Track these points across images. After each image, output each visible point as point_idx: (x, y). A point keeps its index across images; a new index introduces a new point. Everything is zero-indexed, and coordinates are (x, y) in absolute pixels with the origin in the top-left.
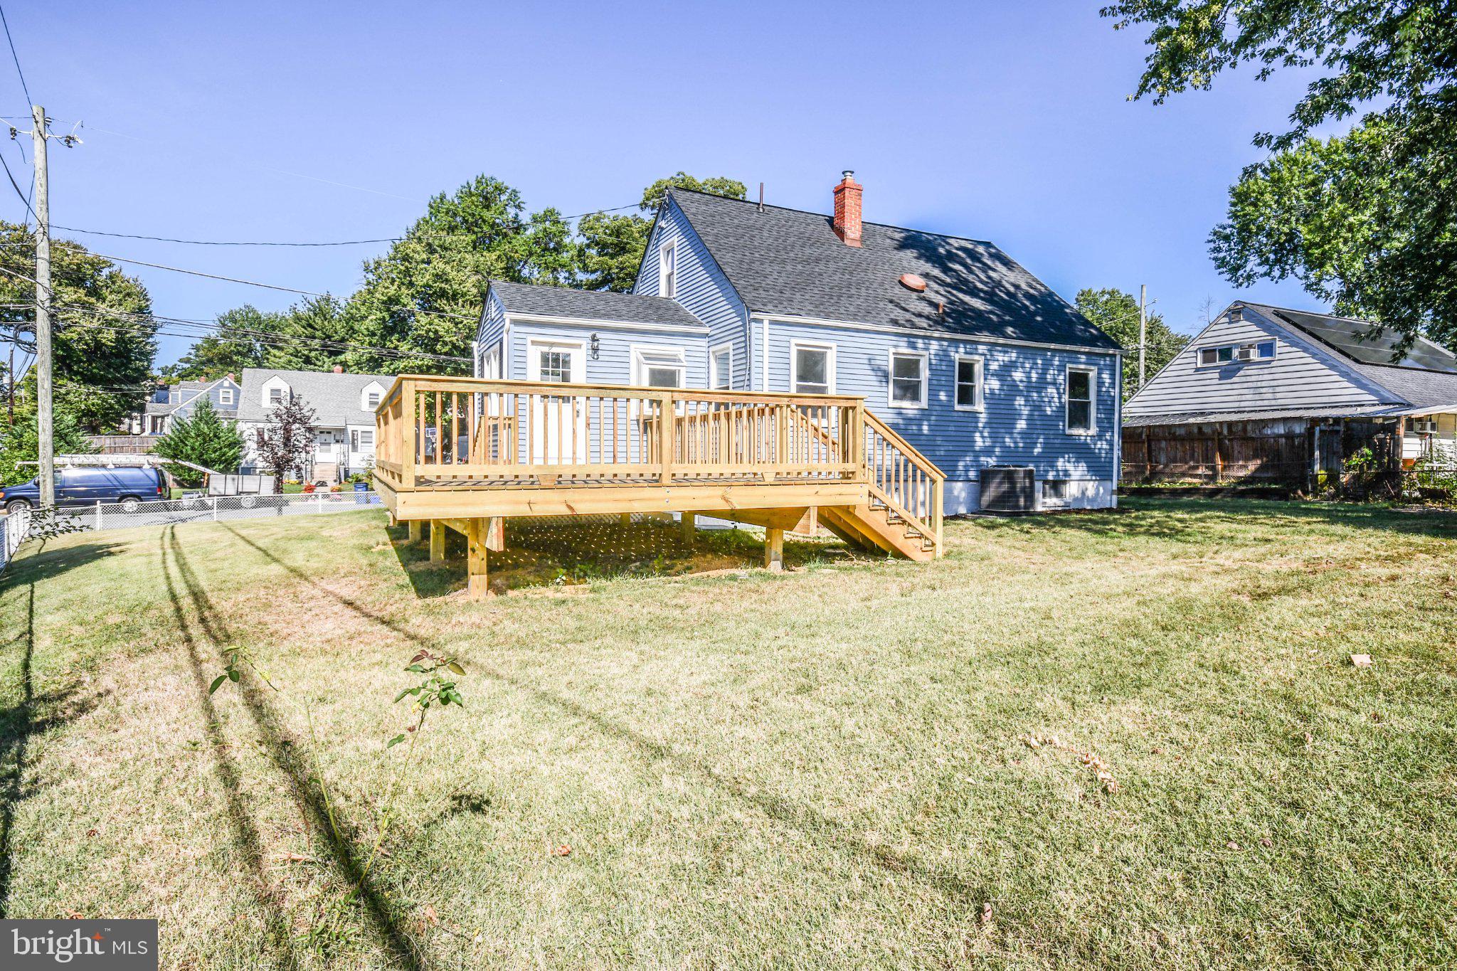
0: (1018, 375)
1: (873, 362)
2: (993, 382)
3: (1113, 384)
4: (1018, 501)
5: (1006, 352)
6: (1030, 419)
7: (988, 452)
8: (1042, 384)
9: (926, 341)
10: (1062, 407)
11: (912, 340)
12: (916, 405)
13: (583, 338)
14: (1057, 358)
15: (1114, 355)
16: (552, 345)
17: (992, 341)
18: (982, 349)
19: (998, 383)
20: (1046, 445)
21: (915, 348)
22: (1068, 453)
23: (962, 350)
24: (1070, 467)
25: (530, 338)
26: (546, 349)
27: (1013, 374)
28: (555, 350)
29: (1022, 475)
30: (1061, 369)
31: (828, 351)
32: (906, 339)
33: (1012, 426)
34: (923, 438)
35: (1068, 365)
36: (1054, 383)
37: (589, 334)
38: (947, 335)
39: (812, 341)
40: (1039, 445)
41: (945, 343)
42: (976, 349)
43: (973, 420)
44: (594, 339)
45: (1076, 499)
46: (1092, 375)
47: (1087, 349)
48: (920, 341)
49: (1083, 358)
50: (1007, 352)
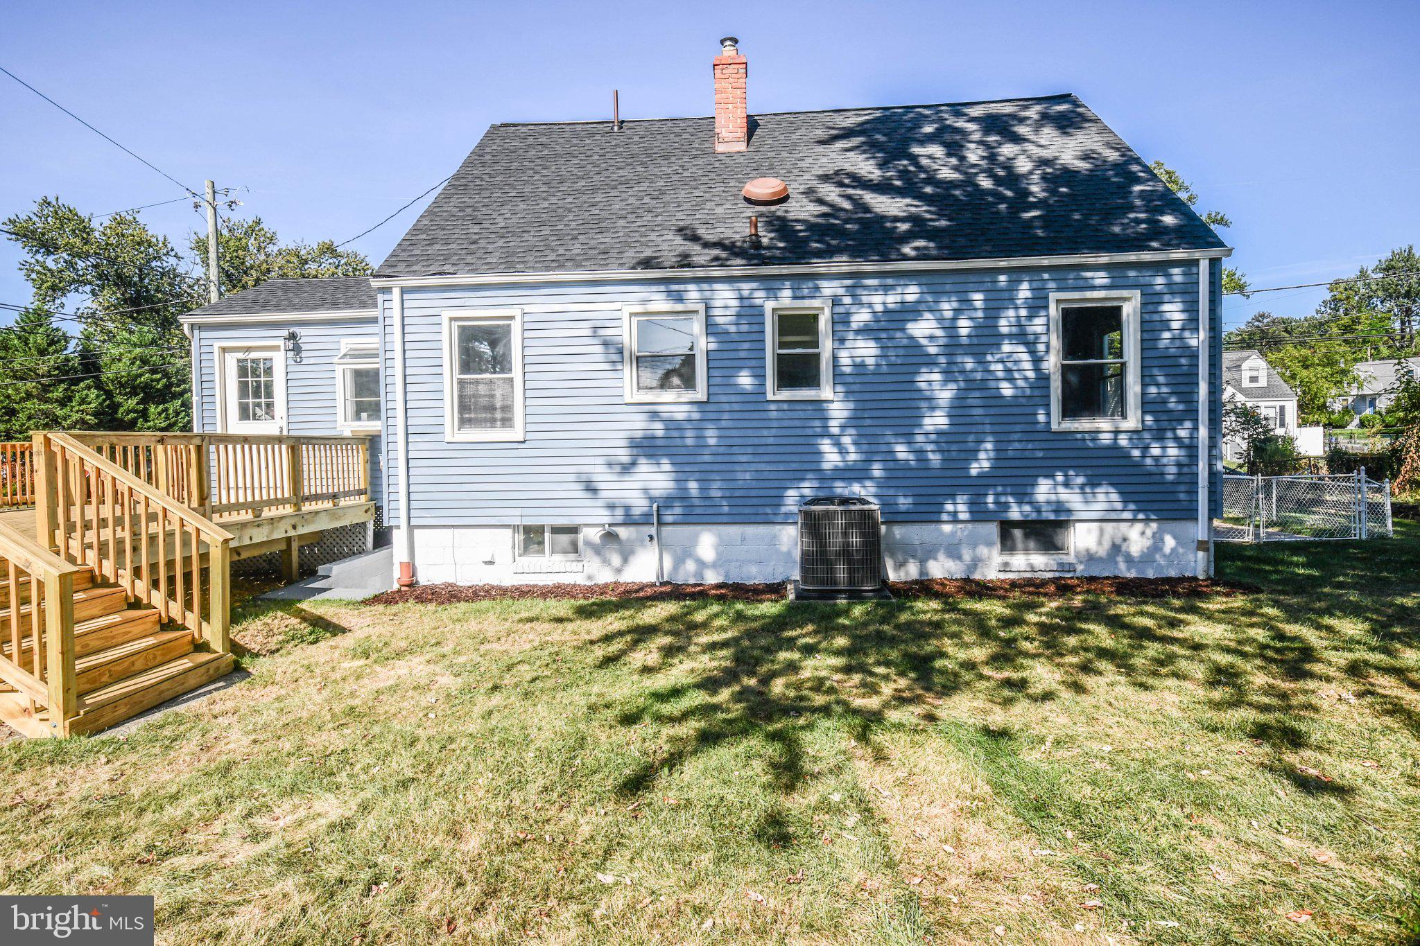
0: (923, 329)
1: (602, 332)
2: (860, 343)
3: (1192, 323)
4: (832, 570)
5: (886, 289)
6: (958, 409)
7: (856, 473)
8: (986, 338)
9: (705, 286)
10: (1043, 380)
11: (675, 287)
12: (688, 396)
13: (278, 338)
14: (1025, 285)
15: (1195, 262)
16: (248, 349)
17: (854, 268)
18: (830, 288)
19: (872, 344)
20: (1000, 458)
21: (680, 300)
22: (1064, 468)
23: (787, 293)
24: (1072, 499)
25: (217, 345)
26: (241, 355)
27: (910, 325)
28: (254, 355)
29: (840, 521)
30: (1038, 305)
31: (512, 322)
32: (662, 288)
33: (915, 419)
34: (707, 451)
35: (1053, 296)
36: (1021, 336)
37: (285, 333)
38: (751, 271)
39: (481, 309)
40: (982, 455)
41: (746, 286)
42: (817, 288)
43: (818, 415)
44: (293, 336)
45: (1090, 558)
46: (1130, 310)
47: (1104, 258)
48: (691, 287)
49: (1101, 278)
50: (893, 287)
